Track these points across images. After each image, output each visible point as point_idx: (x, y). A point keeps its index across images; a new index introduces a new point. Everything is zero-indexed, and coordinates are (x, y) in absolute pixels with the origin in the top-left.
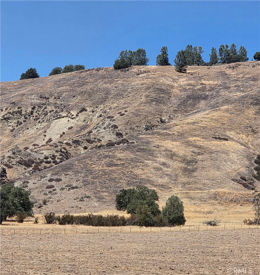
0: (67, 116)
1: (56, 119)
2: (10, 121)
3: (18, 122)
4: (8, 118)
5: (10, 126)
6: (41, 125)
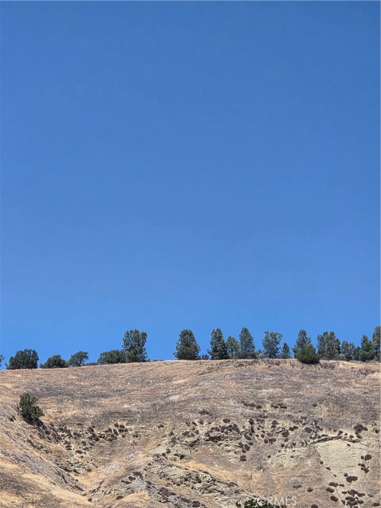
4: (219, 438)
6: (294, 451)
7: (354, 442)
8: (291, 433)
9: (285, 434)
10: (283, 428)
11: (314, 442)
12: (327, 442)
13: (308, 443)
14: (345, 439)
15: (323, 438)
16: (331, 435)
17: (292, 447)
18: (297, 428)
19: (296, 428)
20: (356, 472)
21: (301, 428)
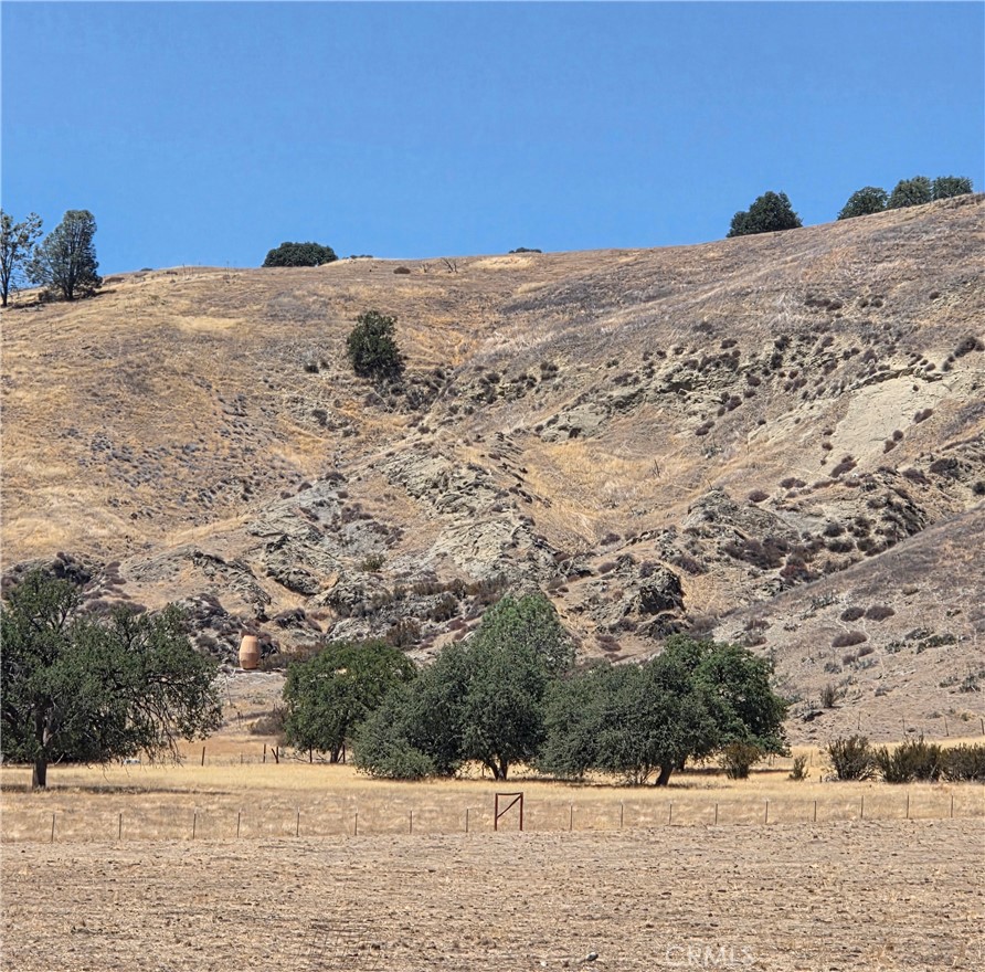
0: (911, 371)
1: (868, 383)
2: (694, 394)
3: (725, 396)
4: (687, 385)
5: (695, 413)
6: (811, 408)
7: (930, 379)
8: (842, 364)
9: (830, 367)
10: (832, 355)
11: (858, 384)
12: (882, 383)
13: (846, 387)
14: (916, 374)
15: (878, 373)
16: (896, 365)
17: (814, 399)
18: (858, 352)
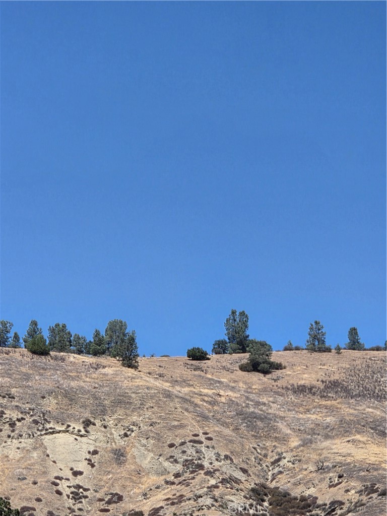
0: (68, 431)
1: (46, 434)
6: (20, 442)
7: (82, 436)
8: (18, 424)
9: (12, 425)
10: (10, 419)
11: (41, 434)
12: (54, 435)
13: (35, 435)
14: (72, 433)
15: (50, 430)
16: (58, 428)
17: (18, 438)
18: (25, 419)
19: (23, 419)
20: (82, 466)
21: (29, 419)
